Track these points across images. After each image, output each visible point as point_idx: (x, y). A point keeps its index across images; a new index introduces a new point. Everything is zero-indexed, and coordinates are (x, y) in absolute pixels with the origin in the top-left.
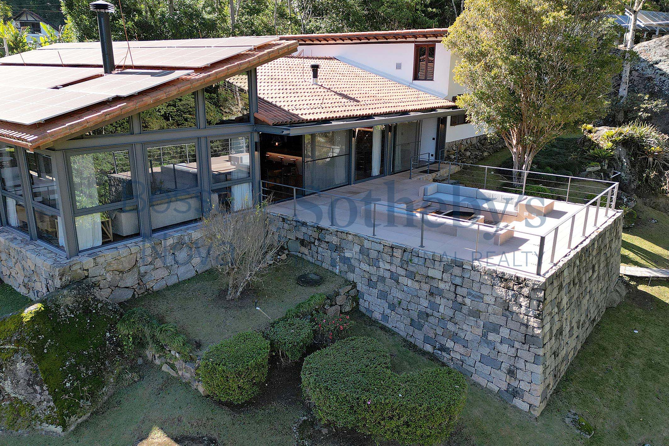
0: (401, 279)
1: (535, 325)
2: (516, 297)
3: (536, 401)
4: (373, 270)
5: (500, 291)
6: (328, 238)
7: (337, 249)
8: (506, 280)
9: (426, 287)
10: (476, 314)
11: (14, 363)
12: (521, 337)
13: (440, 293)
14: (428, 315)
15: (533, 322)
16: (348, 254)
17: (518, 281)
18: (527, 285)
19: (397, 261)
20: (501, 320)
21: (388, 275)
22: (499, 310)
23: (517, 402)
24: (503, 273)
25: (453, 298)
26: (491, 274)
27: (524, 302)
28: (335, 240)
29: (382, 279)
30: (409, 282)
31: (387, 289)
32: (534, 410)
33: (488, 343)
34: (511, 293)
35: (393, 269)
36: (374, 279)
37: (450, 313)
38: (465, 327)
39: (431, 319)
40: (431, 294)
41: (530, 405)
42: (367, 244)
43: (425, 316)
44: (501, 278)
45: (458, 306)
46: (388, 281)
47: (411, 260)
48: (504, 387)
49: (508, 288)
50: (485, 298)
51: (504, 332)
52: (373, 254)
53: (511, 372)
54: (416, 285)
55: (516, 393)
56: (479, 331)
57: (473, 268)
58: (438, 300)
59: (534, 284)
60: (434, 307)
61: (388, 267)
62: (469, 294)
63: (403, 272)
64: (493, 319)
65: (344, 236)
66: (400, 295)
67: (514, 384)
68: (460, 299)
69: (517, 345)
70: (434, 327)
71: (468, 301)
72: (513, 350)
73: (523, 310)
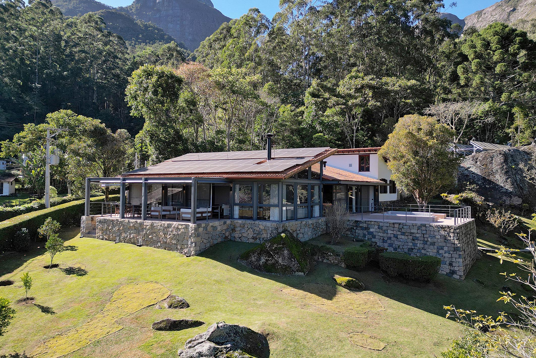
0: (399, 237)
1: (457, 243)
2: (448, 234)
3: (462, 274)
4: (385, 235)
5: (442, 232)
6: (361, 225)
7: (367, 229)
8: (444, 228)
9: (411, 237)
10: (433, 244)
11: (283, 251)
12: (453, 249)
13: (417, 239)
14: (412, 249)
15: (456, 242)
16: (371, 230)
17: (448, 227)
18: (452, 228)
19: (397, 229)
20: (444, 244)
21: (392, 236)
22: (443, 240)
23: (455, 276)
24: (442, 226)
25: (423, 239)
26: (437, 226)
27: (452, 235)
28: (365, 225)
29: (390, 238)
30: (403, 237)
31: (392, 242)
32: (462, 277)
33: (439, 255)
34: (446, 232)
35: (395, 233)
36: (386, 239)
37: (422, 246)
38: (429, 250)
39: (414, 251)
40: (413, 240)
41: (460, 276)
42: (381, 224)
43: (411, 250)
44: (442, 227)
45: (425, 242)
46: (393, 239)
47: (403, 228)
48: (448, 271)
49: (445, 231)
50: (436, 236)
51: (446, 249)
52: (384, 228)
53: (451, 264)
54: (406, 237)
55: (453, 272)
56: (435, 251)
57: (430, 226)
58: (416, 242)
59: (455, 227)
60: (415, 245)
61: (392, 232)
62: (430, 236)
63: (399, 233)
64: (440, 244)
65: (369, 223)
66: (399, 243)
67: (452, 269)
68: (426, 239)
69: (451, 252)
70: (416, 253)
71: (429, 239)
72: (450, 255)
73: (452, 238)
